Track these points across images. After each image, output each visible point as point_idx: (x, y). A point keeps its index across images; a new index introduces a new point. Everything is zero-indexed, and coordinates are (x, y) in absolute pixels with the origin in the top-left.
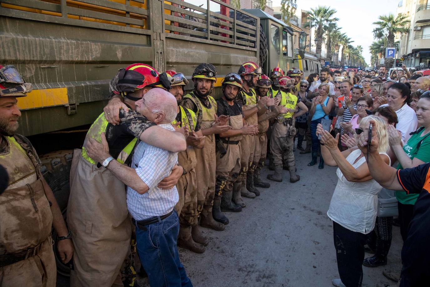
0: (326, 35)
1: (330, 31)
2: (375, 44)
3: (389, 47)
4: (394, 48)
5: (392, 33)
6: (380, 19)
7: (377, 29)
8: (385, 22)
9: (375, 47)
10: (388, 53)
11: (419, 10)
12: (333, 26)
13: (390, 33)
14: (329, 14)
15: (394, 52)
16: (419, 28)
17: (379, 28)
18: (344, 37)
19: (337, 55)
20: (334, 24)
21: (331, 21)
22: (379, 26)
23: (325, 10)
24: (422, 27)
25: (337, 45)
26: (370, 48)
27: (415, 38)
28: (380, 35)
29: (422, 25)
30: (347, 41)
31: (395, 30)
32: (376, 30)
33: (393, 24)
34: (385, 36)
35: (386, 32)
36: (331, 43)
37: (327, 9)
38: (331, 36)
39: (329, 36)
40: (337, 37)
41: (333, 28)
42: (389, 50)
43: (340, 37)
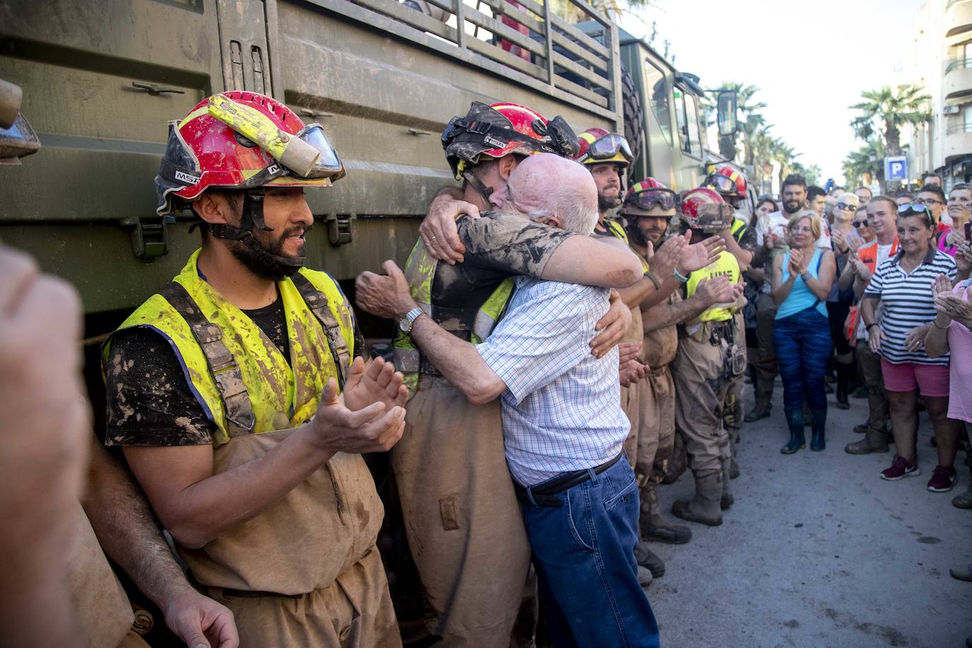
0: (743, 141)
1: (750, 133)
2: (854, 156)
3: (890, 155)
4: (902, 158)
5: (892, 125)
6: (863, 96)
7: (859, 120)
8: (873, 102)
9: (853, 161)
10: (891, 169)
11: (949, 70)
12: (757, 120)
13: (888, 125)
14: (746, 95)
15: (903, 167)
16: (955, 110)
17: (862, 116)
18: (782, 144)
19: (770, 185)
20: (759, 116)
21: (750, 109)
22: (861, 113)
23: (736, 86)
24: (960, 106)
25: (767, 163)
26: (843, 164)
27: (949, 132)
28: (866, 133)
29: (961, 101)
30: (788, 154)
31: (899, 119)
32: (856, 122)
33: (892, 105)
34: (879, 133)
35: (879, 125)
36: (755, 160)
37: (739, 84)
38: (754, 143)
39: (749, 143)
40: (767, 145)
41: (756, 126)
42: (892, 163)
43: (772, 145)
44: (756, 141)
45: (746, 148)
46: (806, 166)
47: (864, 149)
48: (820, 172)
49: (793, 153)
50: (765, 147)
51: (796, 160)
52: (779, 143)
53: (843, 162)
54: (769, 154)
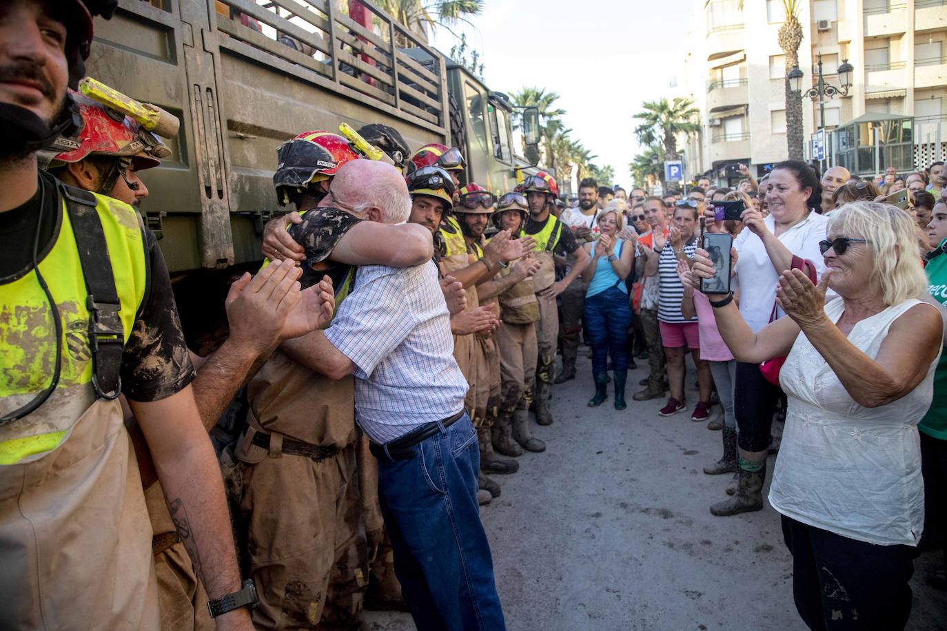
0: (544, 144)
1: (550, 137)
2: (639, 159)
3: (669, 160)
4: (679, 162)
5: (670, 134)
6: (645, 107)
7: (643, 128)
8: (654, 113)
9: (639, 164)
10: (670, 171)
11: (711, 89)
12: (555, 125)
13: (666, 133)
14: (546, 103)
15: (679, 170)
16: (717, 122)
17: (645, 124)
18: (579, 147)
20: (558, 122)
21: (550, 115)
22: (644, 122)
23: (537, 93)
24: (721, 120)
25: (566, 165)
26: (631, 167)
27: (713, 141)
28: (649, 139)
29: (721, 115)
30: (584, 156)
31: (674, 128)
32: (640, 130)
33: (669, 116)
34: (659, 140)
35: (659, 132)
36: (555, 162)
37: (540, 91)
38: (554, 146)
39: (550, 146)
40: (566, 148)
41: (555, 130)
42: (670, 166)
43: (570, 148)
44: (556, 144)
45: (547, 150)
46: (600, 168)
47: (648, 153)
48: (613, 173)
49: (589, 155)
50: (564, 150)
51: (592, 162)
52: (576, 146)
53: (631, 164)
54: (567, 156)
